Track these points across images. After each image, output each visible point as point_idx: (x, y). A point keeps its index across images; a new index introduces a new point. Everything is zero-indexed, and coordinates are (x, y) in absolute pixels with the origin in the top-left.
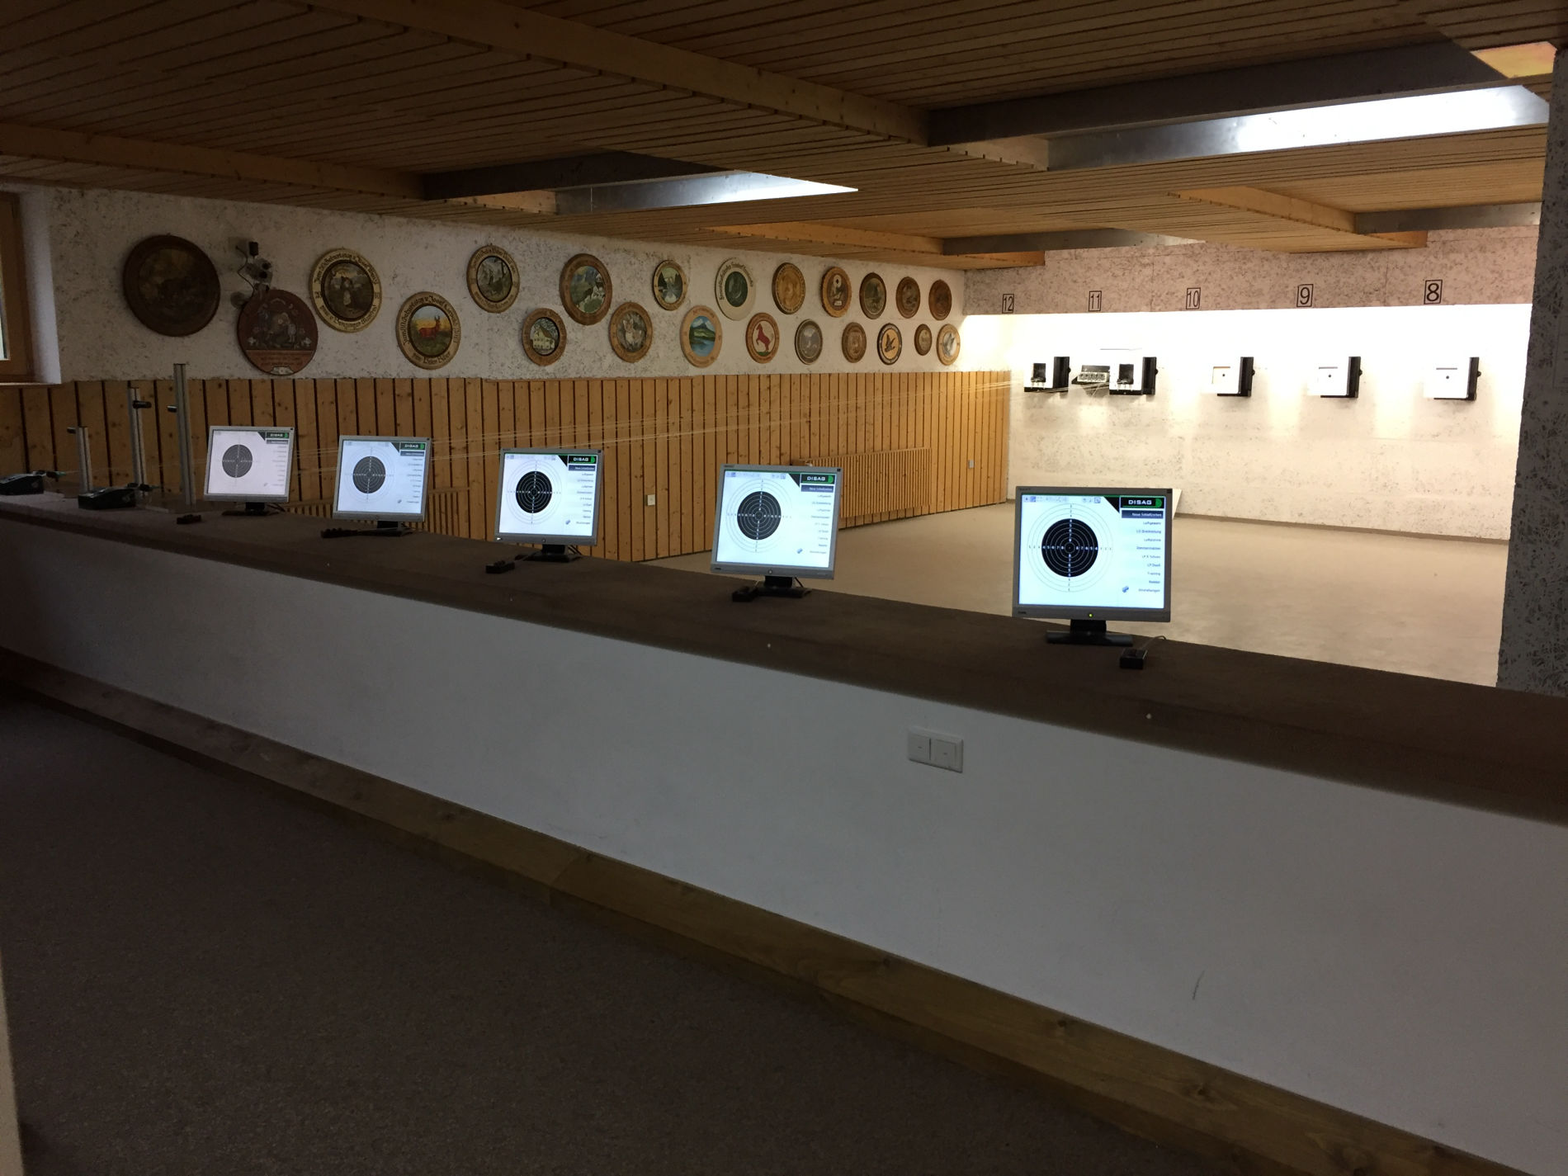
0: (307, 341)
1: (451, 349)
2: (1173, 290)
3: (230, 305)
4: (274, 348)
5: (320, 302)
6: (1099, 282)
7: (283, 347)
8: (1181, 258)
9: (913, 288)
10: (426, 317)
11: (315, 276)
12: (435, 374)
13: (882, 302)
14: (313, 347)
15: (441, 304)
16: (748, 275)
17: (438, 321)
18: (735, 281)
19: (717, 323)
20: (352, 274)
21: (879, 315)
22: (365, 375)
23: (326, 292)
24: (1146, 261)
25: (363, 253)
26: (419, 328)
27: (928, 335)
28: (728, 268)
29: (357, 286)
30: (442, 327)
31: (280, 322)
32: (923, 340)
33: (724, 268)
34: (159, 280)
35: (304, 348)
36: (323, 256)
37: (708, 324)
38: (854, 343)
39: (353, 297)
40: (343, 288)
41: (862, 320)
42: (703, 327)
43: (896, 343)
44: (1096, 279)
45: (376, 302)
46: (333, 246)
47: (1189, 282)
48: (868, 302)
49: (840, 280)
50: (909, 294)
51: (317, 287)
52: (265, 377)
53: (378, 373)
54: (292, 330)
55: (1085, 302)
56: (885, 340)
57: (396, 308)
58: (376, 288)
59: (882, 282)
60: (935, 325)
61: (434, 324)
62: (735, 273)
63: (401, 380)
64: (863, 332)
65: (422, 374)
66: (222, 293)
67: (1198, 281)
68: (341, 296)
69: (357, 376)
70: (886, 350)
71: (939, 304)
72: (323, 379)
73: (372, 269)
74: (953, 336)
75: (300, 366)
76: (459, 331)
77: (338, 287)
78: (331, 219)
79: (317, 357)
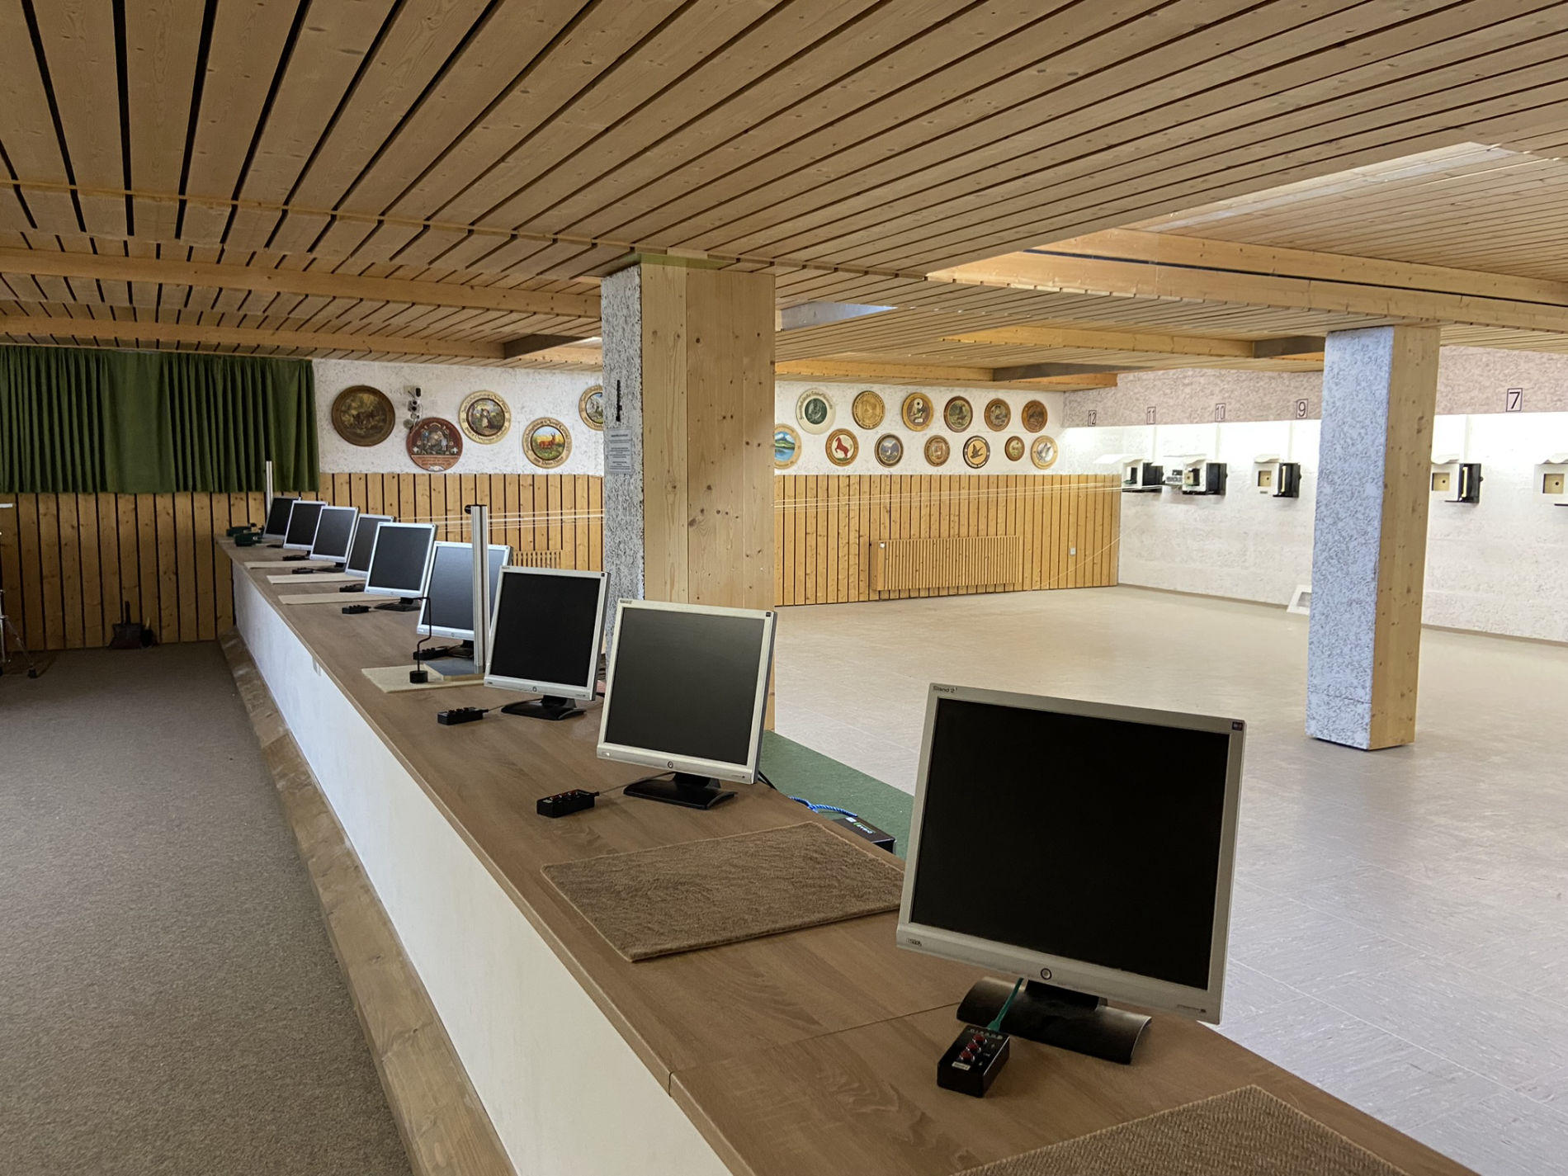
0: (455, 450)
1: (564, 455)
2: (1206, 405)
3: (402, 427)
4: (431, 454)
5: (466, 425)
6: (1154, 400)
7: (437, 453)
8: (1212, 378)
9: (1002, 407)
10: (544, 434)
11: (463, 409)
12: (551, 471)
13: (968, 419)
14: (459, 453)
15: (557, 426)
16: (827, 400)
17: (554, 437)
18: (815, 407)
19: (797, 437)
20: (489, 406)
21: (964, 429)
22: (497, 471)
23: (470, 418)
24: (1187, 381)
25: (499, 393)
26: (539, 441)
27: (1020, 445)
28: (808, 396)
29: (493, 414)
30: (557, 440)
31: (436, 437)
32: (1014, 449)
33: (804, 396)
34: (354, 412)
35: (453, 454)
36: (470, 395)
37: (788, 438)
38: (936, 451)
39: (489, 421)
40: (482, 415)
41: (947, 434)
42: (784, 439)
43: (983, 451)
44: (1152, 397)
45: (506, 424)
46: (477, 389)
47: (1216, 399)
48: (952, 419)
49: (921, 402)
50: (998, 412)
51: (463, 415)
52: (425, 472)
53: (508, 471)
54: (444, 443)
55: (1144, 416)
56: (971, 448)
57: (522, 428)
58: (507, 415)
59: (968, 402)
60: (1028, 438)
61: (551, 438)
62: (815, 400)
63: (524, 475)
64: (946, 443)
65: (541, 471)
66: (397, 420)
67: (1224, 398)
68: (481, 420)
69: (492, 473)
70: (972, 457)
71: (1032, 420)
72: (465, 474)
73: (504, 404)
74: (1049, 445)
75: (450, 465)
76: (571, 443)
77: (478, 415)
78: (476, 371)
79: (462, 459)
